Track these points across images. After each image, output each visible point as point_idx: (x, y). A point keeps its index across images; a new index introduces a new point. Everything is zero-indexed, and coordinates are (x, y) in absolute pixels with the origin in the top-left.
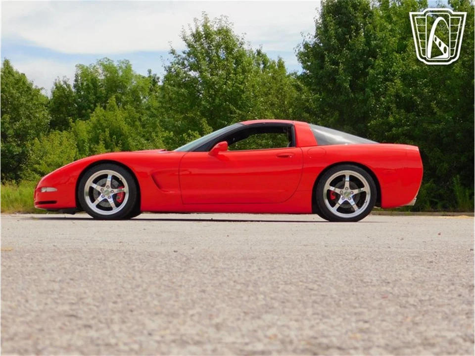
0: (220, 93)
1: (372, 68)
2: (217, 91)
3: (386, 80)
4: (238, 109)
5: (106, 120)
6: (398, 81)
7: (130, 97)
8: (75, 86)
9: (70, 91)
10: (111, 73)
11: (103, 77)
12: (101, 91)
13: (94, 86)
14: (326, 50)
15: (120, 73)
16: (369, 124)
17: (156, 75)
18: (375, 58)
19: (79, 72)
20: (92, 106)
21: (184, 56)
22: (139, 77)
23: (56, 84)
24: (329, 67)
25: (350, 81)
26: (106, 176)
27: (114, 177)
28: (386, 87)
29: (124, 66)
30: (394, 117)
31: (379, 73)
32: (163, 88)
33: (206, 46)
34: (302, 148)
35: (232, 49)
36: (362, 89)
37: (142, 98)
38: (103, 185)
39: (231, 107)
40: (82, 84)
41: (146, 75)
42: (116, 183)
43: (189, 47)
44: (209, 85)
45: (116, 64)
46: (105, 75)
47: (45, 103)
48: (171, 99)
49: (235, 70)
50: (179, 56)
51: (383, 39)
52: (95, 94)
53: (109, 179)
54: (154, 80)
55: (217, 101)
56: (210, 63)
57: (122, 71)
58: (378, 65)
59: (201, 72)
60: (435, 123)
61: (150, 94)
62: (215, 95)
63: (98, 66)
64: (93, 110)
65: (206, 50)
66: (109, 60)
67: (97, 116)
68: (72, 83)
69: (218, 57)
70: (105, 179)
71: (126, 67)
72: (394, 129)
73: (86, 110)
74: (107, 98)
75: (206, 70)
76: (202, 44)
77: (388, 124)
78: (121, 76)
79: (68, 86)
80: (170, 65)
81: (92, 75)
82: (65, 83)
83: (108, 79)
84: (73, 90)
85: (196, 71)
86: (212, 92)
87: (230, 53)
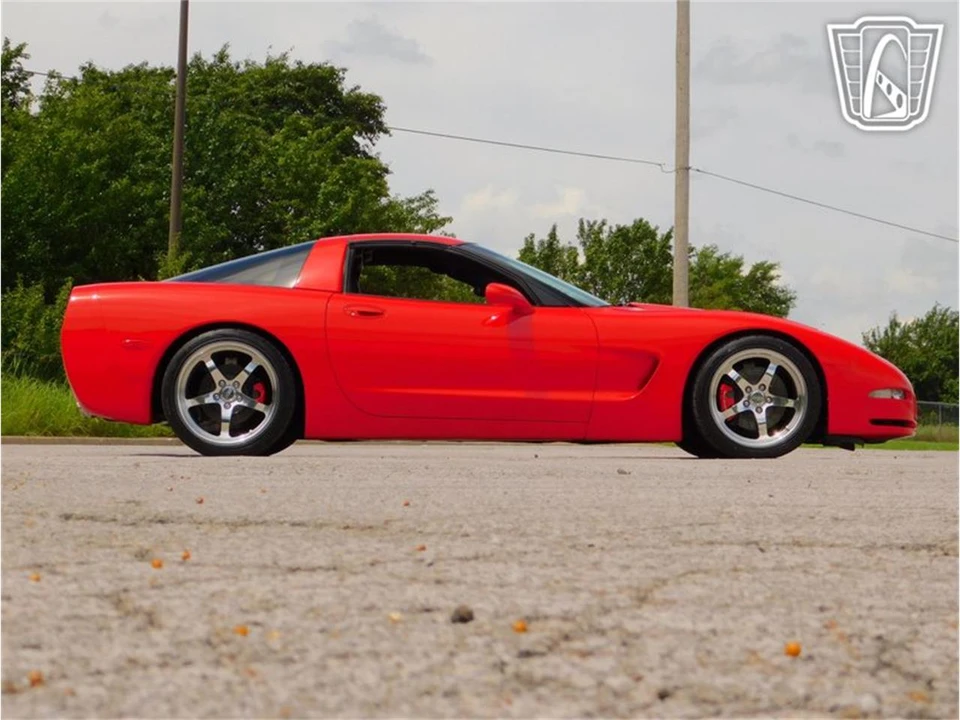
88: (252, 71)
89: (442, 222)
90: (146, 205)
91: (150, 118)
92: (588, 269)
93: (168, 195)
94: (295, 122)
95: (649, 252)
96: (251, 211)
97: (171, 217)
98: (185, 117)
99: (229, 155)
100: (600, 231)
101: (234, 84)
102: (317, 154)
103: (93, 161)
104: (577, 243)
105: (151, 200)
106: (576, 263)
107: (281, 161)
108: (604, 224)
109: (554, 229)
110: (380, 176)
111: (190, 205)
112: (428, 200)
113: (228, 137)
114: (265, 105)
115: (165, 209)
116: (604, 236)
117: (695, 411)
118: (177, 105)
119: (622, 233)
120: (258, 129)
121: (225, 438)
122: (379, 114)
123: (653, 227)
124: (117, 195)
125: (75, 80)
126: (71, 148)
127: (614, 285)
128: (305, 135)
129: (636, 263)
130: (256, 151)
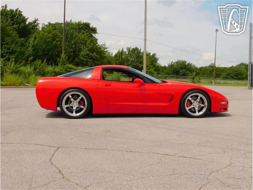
88: (76, 23)
89: (107, 48)
90: (59, 46)
91: (59, 31)
92: (128, 55)
93: (62, 44)
94: (83, 32)
95: (138, 52)
96: (76, 46)
97: (63, 48)
98: (65, 31)
99: (72, 37)
100: (130, 49)
101: (73, 26)
102: (87, 37)
103: (50, 38)
104: (126, 51)
105: (60, 45)
106: (126, 54)
107: (81, 38)
108: (131, 47)
109: (123, 48)
110: (96, 41)
111: (66, 45)
112: (104, 45)
113: (72, 34)
114: (78, 29)
115: (62, 47)
116: (131, 50)
117: (182, 107)
118: (64, 29)
119: (133, 49)
120: (77, 33)
121: (74, 114)
122: (96, 31)
123: (138, 48)
124: (54, 44)
125: (47, 25)
126: (47, 36)
127: (132, 57)
128: (85, 34)
129: (136, 54)
130: (77, 37)
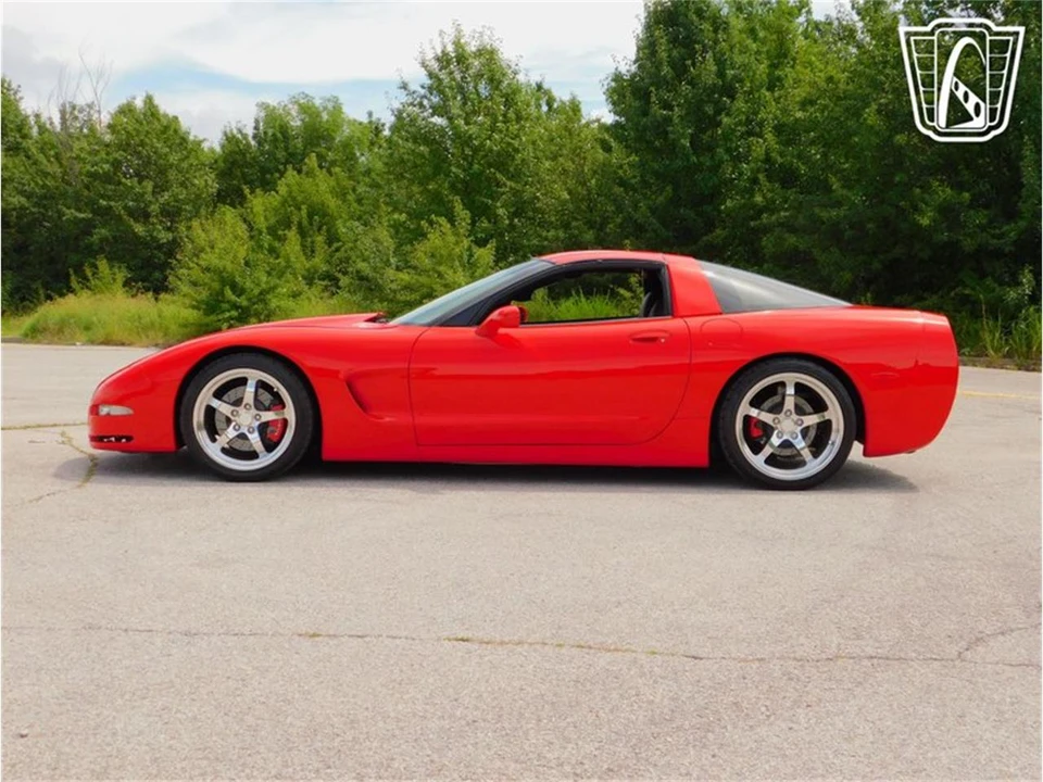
0: (482, 153)
1: (728, 115)
2: (476, 150)
3: (750, 133)
4: (508, 179)
5: (302, 192)
6: (769, 136)
7: (340, 154)
8: (255, 137)
9: (248, 145)
10: (310, 116)
11: (299, 123)
12: (295, 146)
13: (284, 137)
14: (652, 84)
15: (325, 117)
16: (723, 207)
17: (379, 120)
18: (732, 98)
19: (263, 114)
20: (281, 167)
21: (423, 92)
22: (354, 122)
23: (225, 134)
24: (658, 111)
25: (692, 135)
26: (243, 381)
27: (262, 385)
28: (749, 147)
29: (330, 106)
30: (764, 196)
31: (740, 123)
32: (389, 141)
33: (458, 76)
34: (687, 320)
35: (500, 82)
36: (710, 149)
37: (358, 154)
38: (238, 402)
39: (498, 175)
40: (265, 133)
41: (365, 120)
42: (266, 397)
43: (431, 78)
44: (462, 140)
45: (318, 102)
46: (302, 120)
47: (207, 163)
48: (402, 161)
49: (504, 116)
50: (414, 92)
51: (745, 67)
52: (286, 148)
53: (250, 389)
54: (377, 128)
55: (476, 166)
56: (465, 104)
57: (328, 114)
58: (738, 109)
59: (450, 119)
60: (832, 207)
61: (370, 150)
62: (472, 156)
63: (290, 106)
64: (282, 174)
65: (458, 83)
66: (307, 96)
67: (288, 185)
68: (250, 132)
69: (478, 94)
70: (242, 388)
71: (334, 107)
72: (765, 215)
73: (272, 174)
74: (304, 155)
75: (459, 116)
76: (451, 73)
77: (754, 206)
78: (327, 121)
79: (245, 136)
80: (401, 107)
81: (281, 120)
82: (240, 131)
83: (306, 126)
84: (253, 143)
85: (442, 116)
86: (468, 151)
87: (497, 88)
